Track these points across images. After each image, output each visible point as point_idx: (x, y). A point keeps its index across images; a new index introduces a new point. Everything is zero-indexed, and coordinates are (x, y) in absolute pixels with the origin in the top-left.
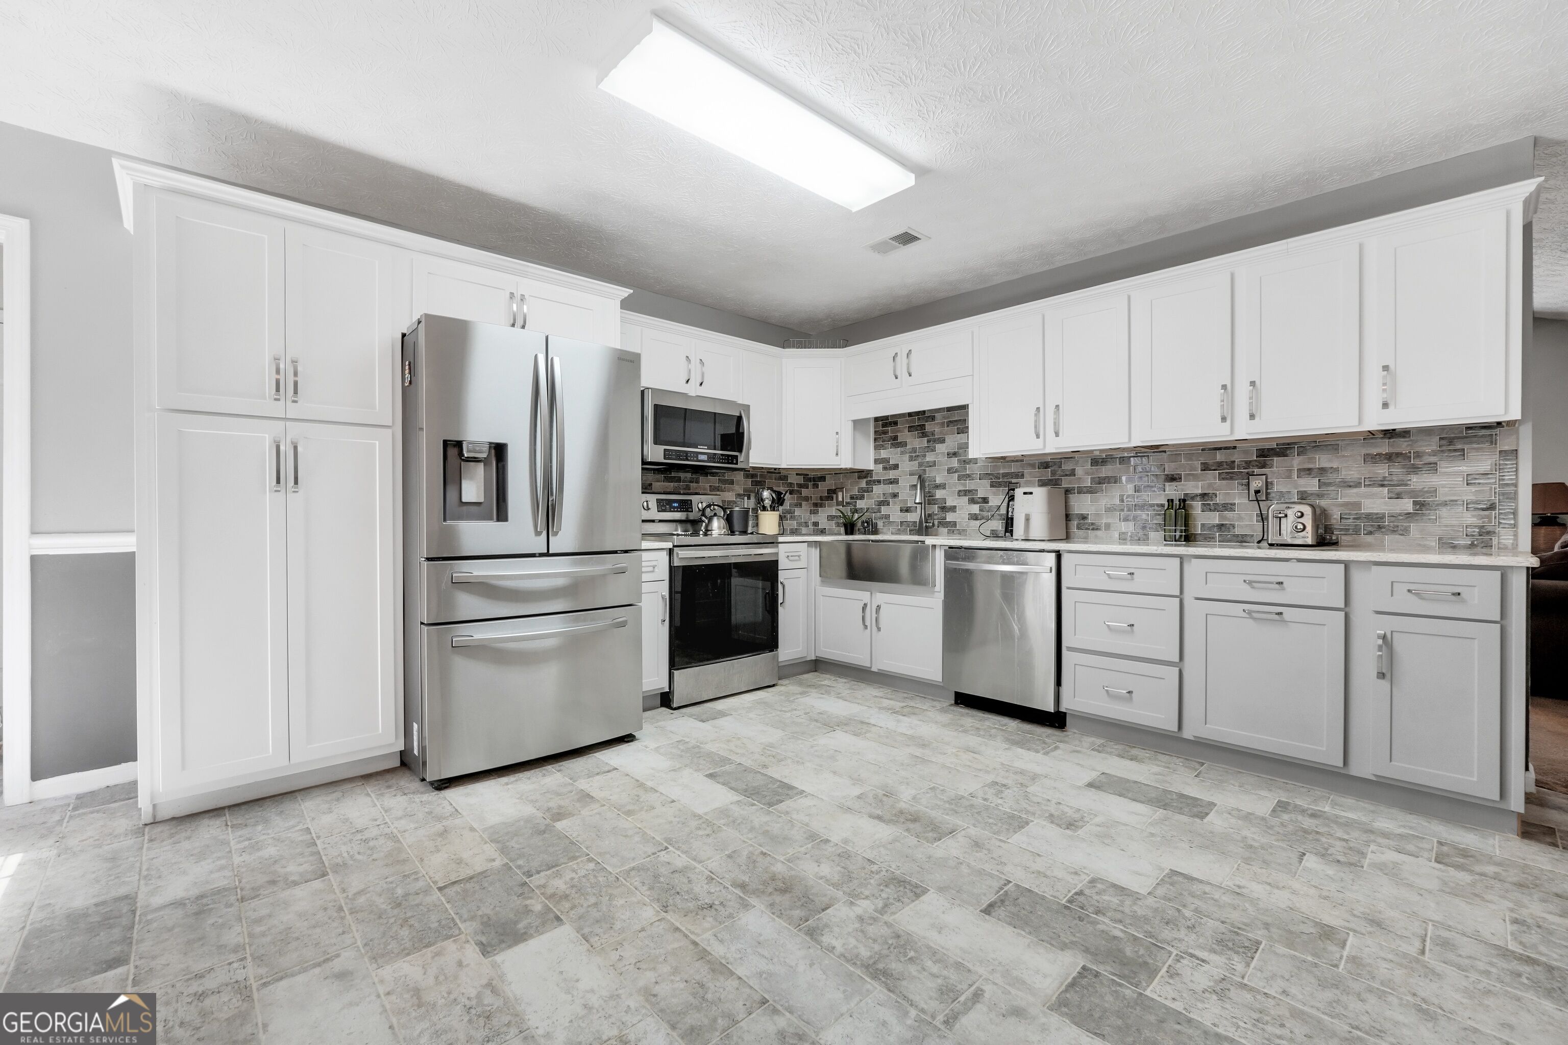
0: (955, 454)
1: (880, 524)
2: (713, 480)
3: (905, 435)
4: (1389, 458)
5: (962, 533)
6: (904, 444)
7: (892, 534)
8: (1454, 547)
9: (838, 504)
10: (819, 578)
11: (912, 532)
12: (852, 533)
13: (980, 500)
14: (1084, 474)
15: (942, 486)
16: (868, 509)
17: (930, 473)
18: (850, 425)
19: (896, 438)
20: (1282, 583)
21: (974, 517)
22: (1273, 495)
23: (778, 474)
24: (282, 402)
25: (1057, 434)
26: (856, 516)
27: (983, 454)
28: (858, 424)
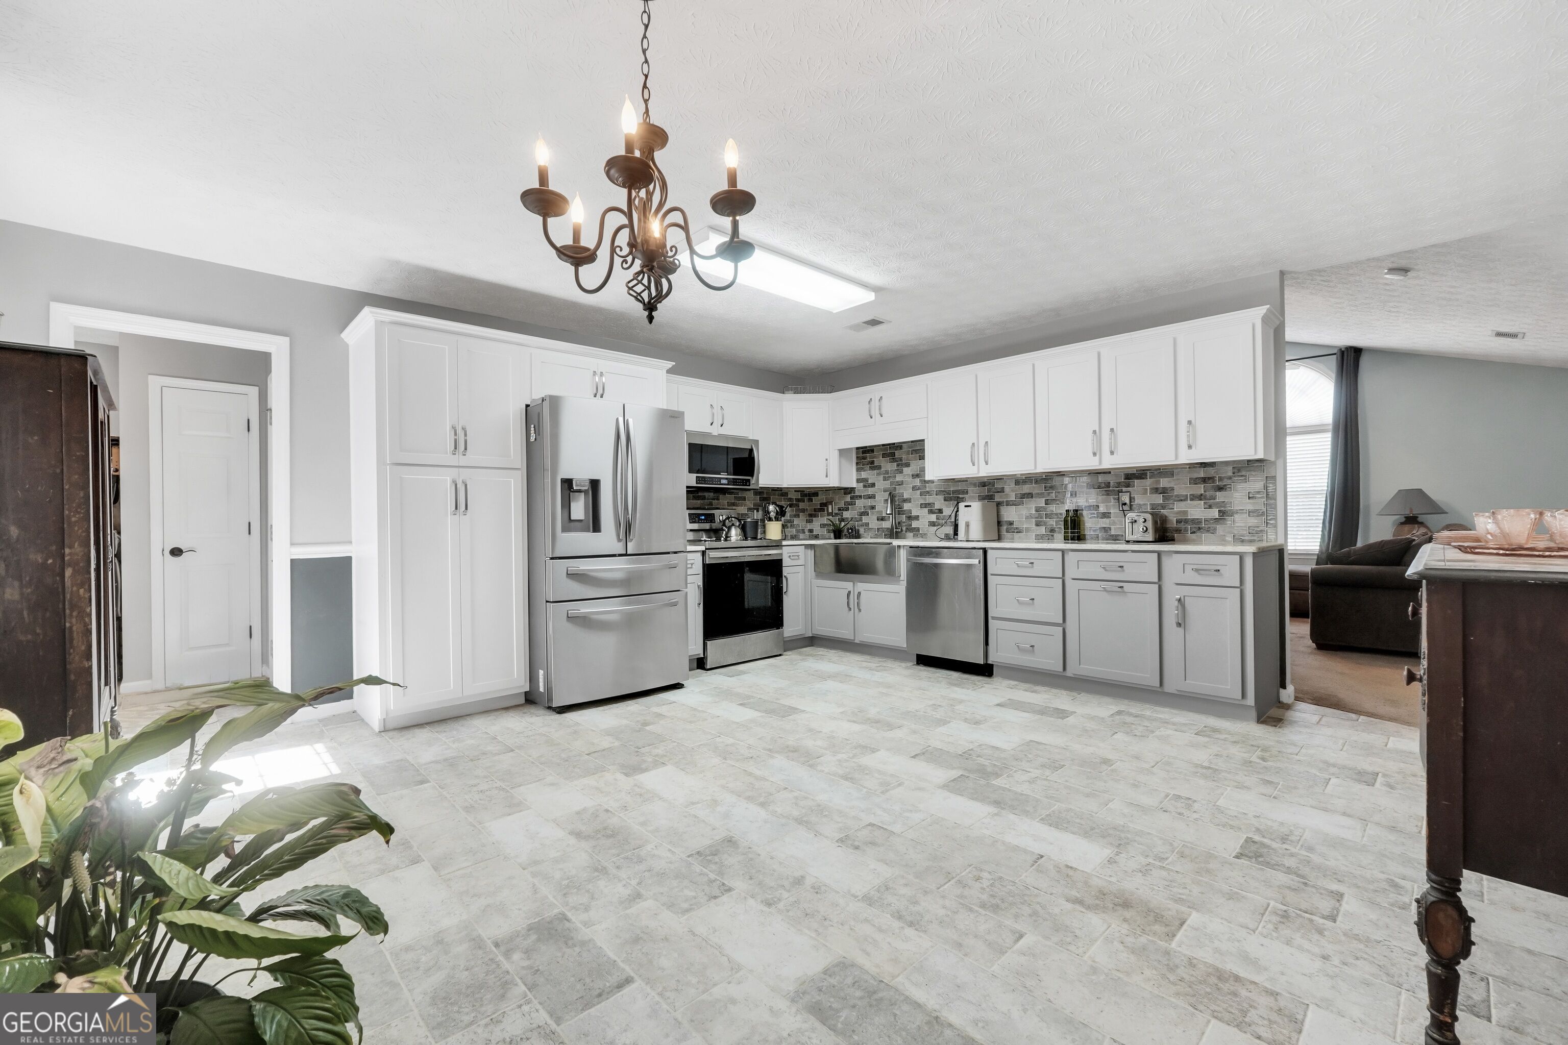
0: (917, 476)
1: (862, 531)
2: (730, 498)
3: (880, 461)
4: (1204, 480)
5: (924, 536)
6: (879, 467)
7: (871, 538)
8: (1243, 541)
9: (829, 514)
10: (814, 574)
11: (886, 536)
12: (839, 538)
13: (937, 511)
14: (1011, 493)
15: (908, 500)
16: (852, 518)
17: (899, 490)
18: (837, 453)
19: (873, 462)
20: (1122, 567)
21: (932, 524)
22: (1134, 506)
23: (781, 492)
24: (457, 456)
25: (987, 463)
26: (843, 524)
27: (936, 477)
28: (843, 452)
